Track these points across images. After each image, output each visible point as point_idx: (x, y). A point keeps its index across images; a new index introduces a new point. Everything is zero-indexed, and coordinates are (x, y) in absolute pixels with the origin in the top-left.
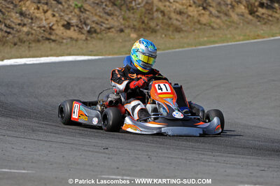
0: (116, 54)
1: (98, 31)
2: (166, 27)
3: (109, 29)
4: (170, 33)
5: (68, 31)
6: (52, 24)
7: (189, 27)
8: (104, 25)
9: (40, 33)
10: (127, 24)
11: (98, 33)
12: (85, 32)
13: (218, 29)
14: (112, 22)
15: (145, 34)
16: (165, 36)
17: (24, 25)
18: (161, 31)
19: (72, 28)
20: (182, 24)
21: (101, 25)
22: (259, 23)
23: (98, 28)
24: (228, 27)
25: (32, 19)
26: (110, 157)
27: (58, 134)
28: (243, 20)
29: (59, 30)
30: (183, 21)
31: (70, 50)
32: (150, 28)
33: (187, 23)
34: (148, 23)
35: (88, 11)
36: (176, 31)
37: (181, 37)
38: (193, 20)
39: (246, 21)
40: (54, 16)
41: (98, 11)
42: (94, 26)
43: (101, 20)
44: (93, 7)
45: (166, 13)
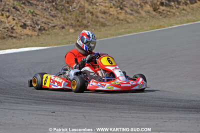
0: (60, 44)
1: (46, 28)
2: (94, 24)
3: (54, 27)
4: (98, 27)
5: (25, 30)
6: (13, 25)
7: (111, 22)
8: (50, 24)
9: (5, 32)
10: (67, 22)
11: (46, 30)
12: (37, 30)
13: (132, 23)
14: (56, 22)
15: (80, 29)
16: (94, 29)
18: (91, 26)
19: (28, 28)
20: (106, 21)
21: (49, 25)
22: (161, 17)
23: (46, 26)
24: (139, 21)
26: (57, 118)
27: (19, 103)
28: (149, 15)
29: (19, 30)
30: (106, 18)
31: (26, 43)
32: (83, 24)
33: (110, 20)
34: (81, 21)
35: (38, 15)
36: (102, 26)
37: (106, 30)
38: (114, 17)
39: (151, 16)
40: (14, 19)
41: (45, 14)
42: (43, 25)
43: (48, 20)
44: (42, 12)
45: (94, 13)
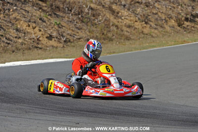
1: (72, 40)
2: (119, 37)
3: (79, 39)
4: (122, 41)
5: (50, 41)
6: (39, 36)
7: (135, 36)
8: (76, 37)
9: (31, 43)
10: (92, 35)
11: (72, 42)
12: (62, 42)
13: (156, 37)
14: (81, 34)
15: (104, 42)
16: (119, 43)
17: (20, 38)
18: (116, 40)
19: (53, 39)
20: (131, 34)
21: (74, 37)
22: (185, 32)
23: (71, 39)
24: (163, 35)
25: (25, 33)
27: (44, 114)
28: (174, 30)
29: (44, 41)
31: (52, 55)
32: (108, 38)
33: (134, 34)
34: (106, 34)
35: (64, 27)
36: (127, 40)
37: (130, 44)
38: (138, 31)
39: (176, 31)
40: (40, 31)
41: (71, 26)
42: (68, 37)
43: (73, 33)
44: (68, 24)
45: (119, 26)
